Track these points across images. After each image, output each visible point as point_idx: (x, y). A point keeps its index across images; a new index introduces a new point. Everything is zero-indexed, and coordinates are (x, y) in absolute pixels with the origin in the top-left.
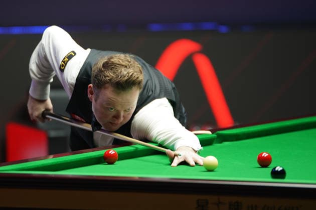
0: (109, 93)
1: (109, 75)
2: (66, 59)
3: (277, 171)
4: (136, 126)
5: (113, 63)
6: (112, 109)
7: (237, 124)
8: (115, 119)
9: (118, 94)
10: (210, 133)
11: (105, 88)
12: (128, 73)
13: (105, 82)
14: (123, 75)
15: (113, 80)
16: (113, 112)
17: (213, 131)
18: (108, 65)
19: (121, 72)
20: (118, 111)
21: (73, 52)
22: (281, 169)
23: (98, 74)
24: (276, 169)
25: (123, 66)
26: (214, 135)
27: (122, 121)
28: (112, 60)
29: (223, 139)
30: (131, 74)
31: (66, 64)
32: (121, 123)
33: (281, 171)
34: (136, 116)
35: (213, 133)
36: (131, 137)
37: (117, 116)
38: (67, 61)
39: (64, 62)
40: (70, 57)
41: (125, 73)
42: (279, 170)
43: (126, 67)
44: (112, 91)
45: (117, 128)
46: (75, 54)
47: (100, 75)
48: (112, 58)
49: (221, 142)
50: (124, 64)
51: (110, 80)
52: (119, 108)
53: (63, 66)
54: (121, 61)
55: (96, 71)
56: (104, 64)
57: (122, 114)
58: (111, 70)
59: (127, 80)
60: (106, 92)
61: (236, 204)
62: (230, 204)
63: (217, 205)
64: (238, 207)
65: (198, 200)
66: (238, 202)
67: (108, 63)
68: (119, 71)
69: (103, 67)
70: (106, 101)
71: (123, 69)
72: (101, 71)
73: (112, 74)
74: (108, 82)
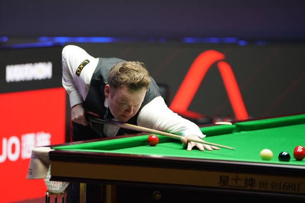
0: (124, 92)
1: (124, 77)
2: (82, 66)
4: (141, 118)
5: (127, 69)
6: (125, 104)
7: (251, 118)
8: (126, 112)
9: (131, 93)
10: (230, 124)
11: (121, 88)
12: (140, 76)
13: (122, 84)
14: (136, 78)
15: (127, 82)
16: (125, 107)
17: (233, 123)
18: (123, 70)
19: (134, 75)
20: (129, 106)
21: (87, 60)
22: (287, 153)
23: (115, 77)
24: (283, 154)
25: (135, 70)
26: (234, 126)
27: (132, 114)
28: (126, 66)
29: (241, 129)
30: (142, 77)
31: (81, 70)
32: (130, 116)
34: (142, 110)
35: (233, 124)
36: (137, 125)
37: (129, 110)
38: (83, 68)
39: (80, 68)
40: (84, 64)
41: (138, 76)
42: (285, 154)
43: (137, 71)
44: (128, 90)
45: (127, 120)
46: (89, 62)
47: (117, 78)
48: (126, 64)
49: (239, 131)
50: (136, 69)
51: (125, 81)
52: (131, 104)
53: (79, 71)
54: (133, 67)
55: (114, 74)
56: (120, 69)
57: (133, 108)
58: (126, 74)
59: (139, 82)
60: (122, 91)
61: (250, 180)
62: (246, 180)
63: (236, 180)
64: (252, 182)
65: (221, 177)
66: (252, 179)
67: (123, 69)
68: (133, 75)
69: (120, 71)
70: (120, 98)
71: (136, 73)
72: (118, 74)
73: (127, 77)
74: (124, 83)
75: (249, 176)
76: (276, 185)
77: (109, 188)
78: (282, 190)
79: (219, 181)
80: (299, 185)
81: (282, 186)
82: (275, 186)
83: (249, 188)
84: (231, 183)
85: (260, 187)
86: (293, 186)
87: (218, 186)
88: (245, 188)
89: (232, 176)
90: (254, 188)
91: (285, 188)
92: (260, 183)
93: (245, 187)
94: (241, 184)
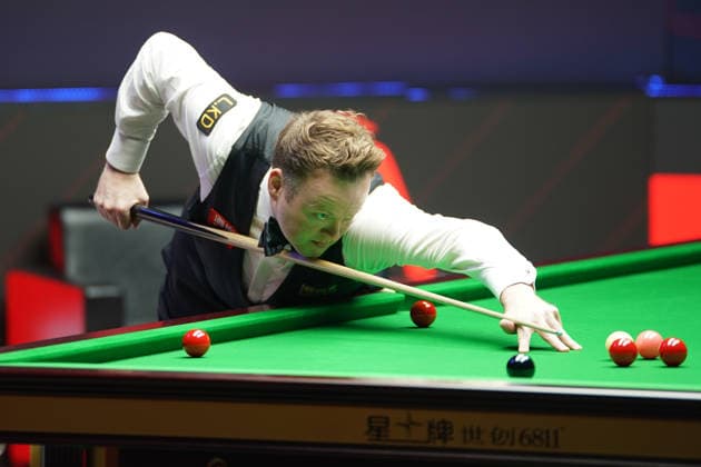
0: (323, 186)
1: (323, 151)
2: (216, 110)
3: (519, 363)
5: (327, 129)
6: (324, 216)
12: (362, 148)
13: (317, 166)
14: (354, 151)
15: (332, 161)
16: (323, 222)
19: (347, 144)
20: (333, 219)
21: (228, 96)
23: (299, 149)
25: (346, 133)
28: (325, 122)
31: (216, 121)
33: (526, 362)
37: (330, 230)
38: (219, 116)
39: (212, 115)
40: (222, 106)
41: (356, 148)
42: (522, 361)
43: (352, 135)
44: (332, 182)
46: (235, 103)
47: (306, 151)
50: (347, 128)
51: (328, 161)
53: (207, 121)
55: (295, 142)
58: (327, 140)
60: (318, 184)
61: (441, 426)
62: (431, 426)
63: (408, 425)
64: (444, 430)
65: (370, 419)
66: (443, 422)
67: (318, 129)
68: (343, 143)
69: (311, 135)
70: (315, 202)
71: (349, 139)
72: (307, 143)
73: (330, 150)
74: (323, 165)
75: (437, 416)
76: (504, 435)
77: (100, 454)
78: (517, 447)
79: (366, 428)
80: (556, 432)
81: (517, 437)
82: (501, 437)
83: (439, 443)
84: (397, 433)
85: (465, 441)
86: (544, 436)
87: (364, 440)
88: (431, 445)
89: (396, 415)
90: (450, 444)
91: (525, 441)
92: (465, 431)
93: (428, 442)
94: (420, 434)
